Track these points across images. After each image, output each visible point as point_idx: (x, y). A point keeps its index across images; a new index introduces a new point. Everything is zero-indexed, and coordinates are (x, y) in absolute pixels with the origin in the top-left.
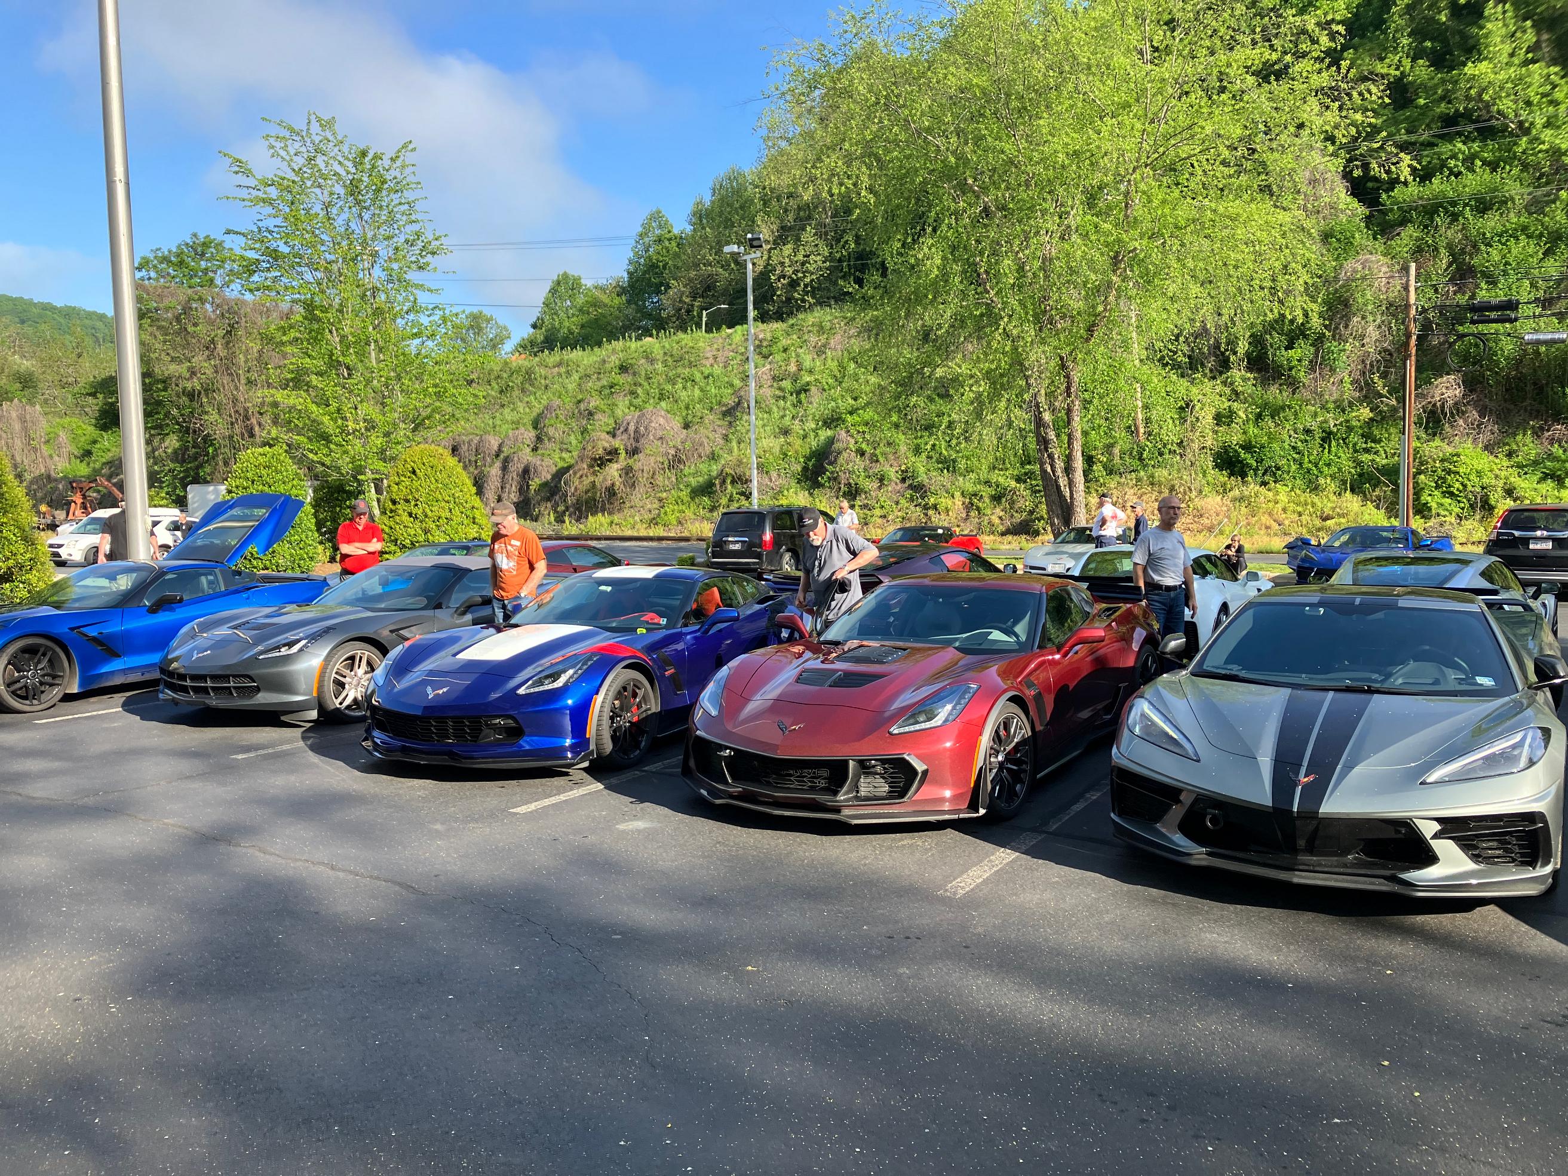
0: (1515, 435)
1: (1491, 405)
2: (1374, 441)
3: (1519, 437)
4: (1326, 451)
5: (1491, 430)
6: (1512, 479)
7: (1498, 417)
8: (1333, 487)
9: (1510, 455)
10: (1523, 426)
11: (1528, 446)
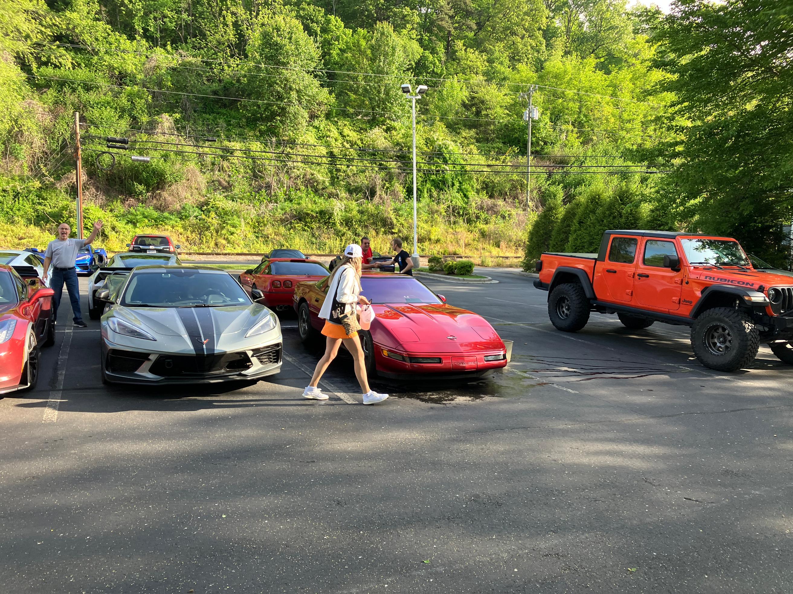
0: (113, 202)
1: (100, 186)
2: (43, 199)
3: (115, 203)
4: (17, 202)
5: (102, 198)
6: (114, 223)
7: (104, 192)
8: (22, 221)
9: (111, 211)
10: (116, 197)
11: (119, 207)
